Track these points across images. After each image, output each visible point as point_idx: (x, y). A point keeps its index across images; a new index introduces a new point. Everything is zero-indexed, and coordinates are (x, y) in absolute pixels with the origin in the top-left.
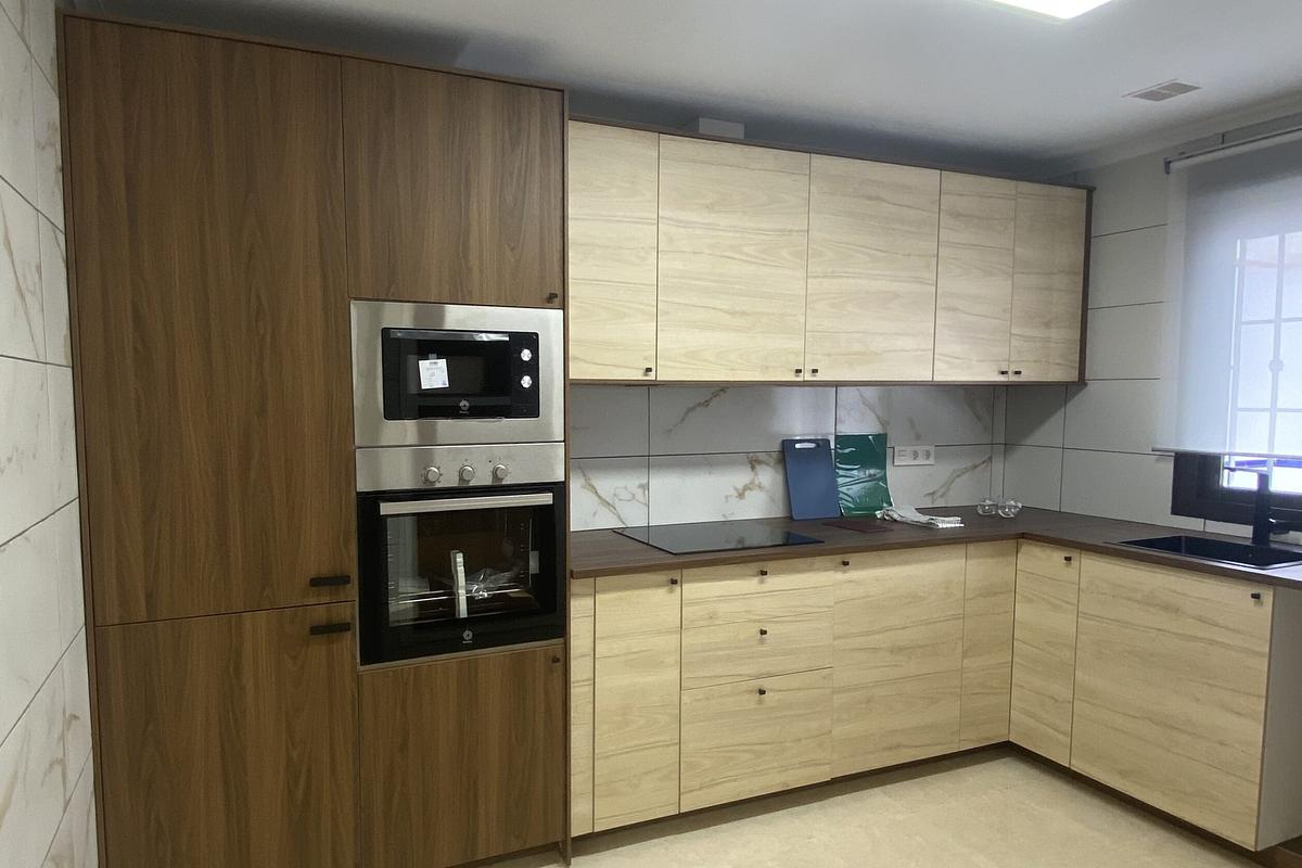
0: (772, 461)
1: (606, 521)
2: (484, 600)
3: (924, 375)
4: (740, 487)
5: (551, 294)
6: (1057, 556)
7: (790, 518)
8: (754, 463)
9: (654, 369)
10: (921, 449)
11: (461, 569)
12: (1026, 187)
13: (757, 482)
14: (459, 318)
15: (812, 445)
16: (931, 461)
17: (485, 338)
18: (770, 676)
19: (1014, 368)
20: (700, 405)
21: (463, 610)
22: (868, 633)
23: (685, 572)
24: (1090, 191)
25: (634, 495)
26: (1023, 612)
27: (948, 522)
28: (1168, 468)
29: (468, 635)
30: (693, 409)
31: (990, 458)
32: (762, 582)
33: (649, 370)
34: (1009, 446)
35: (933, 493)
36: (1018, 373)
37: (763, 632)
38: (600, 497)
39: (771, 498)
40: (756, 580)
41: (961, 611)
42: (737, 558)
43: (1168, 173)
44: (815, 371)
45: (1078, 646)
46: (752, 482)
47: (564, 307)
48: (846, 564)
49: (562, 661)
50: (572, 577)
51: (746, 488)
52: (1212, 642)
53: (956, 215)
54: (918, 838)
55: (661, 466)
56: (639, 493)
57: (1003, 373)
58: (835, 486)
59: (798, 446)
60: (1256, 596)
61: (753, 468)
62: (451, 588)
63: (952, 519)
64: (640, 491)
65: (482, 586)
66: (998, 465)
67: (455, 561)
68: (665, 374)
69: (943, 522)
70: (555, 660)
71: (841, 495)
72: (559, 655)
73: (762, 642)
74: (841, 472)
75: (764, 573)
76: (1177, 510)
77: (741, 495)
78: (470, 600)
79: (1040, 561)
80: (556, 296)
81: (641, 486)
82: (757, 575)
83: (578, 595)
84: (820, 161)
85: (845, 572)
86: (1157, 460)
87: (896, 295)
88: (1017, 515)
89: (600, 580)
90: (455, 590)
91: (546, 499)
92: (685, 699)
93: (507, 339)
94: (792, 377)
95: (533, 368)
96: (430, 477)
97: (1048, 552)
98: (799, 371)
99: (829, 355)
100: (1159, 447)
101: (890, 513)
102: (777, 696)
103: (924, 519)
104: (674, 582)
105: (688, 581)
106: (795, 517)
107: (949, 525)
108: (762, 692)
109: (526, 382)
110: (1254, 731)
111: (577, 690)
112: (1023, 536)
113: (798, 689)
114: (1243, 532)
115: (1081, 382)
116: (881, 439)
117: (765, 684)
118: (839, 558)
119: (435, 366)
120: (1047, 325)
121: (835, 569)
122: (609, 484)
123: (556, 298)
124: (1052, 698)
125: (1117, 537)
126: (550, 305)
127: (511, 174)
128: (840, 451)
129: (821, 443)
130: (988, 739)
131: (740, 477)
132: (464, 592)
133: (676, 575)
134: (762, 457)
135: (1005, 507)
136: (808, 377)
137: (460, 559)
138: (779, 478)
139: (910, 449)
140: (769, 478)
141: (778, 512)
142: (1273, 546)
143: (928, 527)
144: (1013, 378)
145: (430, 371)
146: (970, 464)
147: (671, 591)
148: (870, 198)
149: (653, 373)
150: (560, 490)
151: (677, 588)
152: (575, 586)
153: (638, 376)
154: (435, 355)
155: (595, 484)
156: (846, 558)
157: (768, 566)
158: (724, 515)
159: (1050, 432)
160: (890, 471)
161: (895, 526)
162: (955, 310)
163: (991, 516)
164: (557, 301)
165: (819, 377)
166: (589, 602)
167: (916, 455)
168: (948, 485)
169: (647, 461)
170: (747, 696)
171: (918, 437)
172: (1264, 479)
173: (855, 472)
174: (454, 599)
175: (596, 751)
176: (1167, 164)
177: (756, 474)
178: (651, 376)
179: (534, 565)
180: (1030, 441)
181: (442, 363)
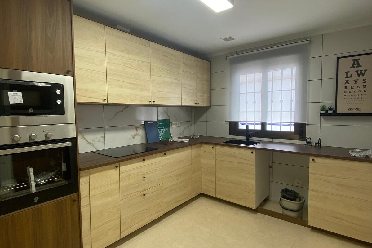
0: (142, 128)
1: (90, 149)
2: (44, 184)
3: (179, 104)
4: (133, 135)
5: (68, 71)
6: (211, 147)
7: (147, 143)
8: (137, 128)
9: (107, 99)
10: (177, 123)
11: (32, 174)
12: (198, 59)
13: (138, 134)
14: (27, 76)
15: (152, 123)
16: (180, 126)
17: (40, 84)
18: (146, 190)
19: (197, 103)
20: (120, 111)
21: (34, 189)
22: (171, 172)
23: (120, 163)
24: (210, 62)
25: (100, 140)
26: (204, 161)
27: (186, 141)
28: (228, 125)
29: (36, 199)
30: (118, 113)
31: (192, 124)
32: (144, 163)
33: (105, 99)
34: (195, 122)
35: (180, 134)
36: (198, 104)
37: (144, 177)
38: (87, 141)
39: (142, 138)
40: (142, 162)
41: (191, 163)
42: (136, 157)
43: (226, 59)
44: (154, 102)
45: (216, 168)
46: (136, 134)
47: (73, 75)
48: (165, 154)
49: (78, 200)
50: (80, 170)
51: (135, 135)
52: (244, 163)
53: (185, 64)
54: (187, 226)
55: (108, 130)
56: (102, 140)
57: (196, 104)
58: (158, 133)
59: (149, 123)
60: (252, 152)
61: (137, 129)
62: (28, 181)
63: (187, 140)
64: (102, 138)
65: (42, 179)
66: (193, 126)
67: (29, 171)
68: (110, 101)
69: (185, 141)
70: (75, 201)
71: (160, 136)
72: (76, 199)
73: (144, 180)
74: (159, 129)
75: (144, 160)
76: (230, 134)
77: (133, 138)
78: (37, 185)
79: (207, 148)
80: (70, 71)
81: (102, 137)
82: (142, 161)
83: (83, 177)
84: (152, 44)
85: (165, 157)
86: (226, 124)
87: (172, 83)
88: (199, 138)
89: (91, 170)
90: (29, 182)
91: (69, 144)
92: (121, 203)
93: (50, 86)
94: (148, 103)
95: (62, 96)
96: (15, 139)
97: (208, 146)
98: (150, 102)
99: (157, 97)
100: (226, 120)
101: (172, 139)
102: (149, 195)
103: (181, 140)
104: (117, 167)
105: (121, 166)
106: (149, 143)
107: (187, 141)
108: (144, 195)
109: (59, 102)
110: (253, 182)
111: (84, 209)
112: (203, 143)
113: (154, 192)
114: (244, 138)
115: (210, 106)
116: (168, 120)
117: (145, 192)
118: (163, 153)
119: (15, 95)
120: (203, 93)
121: (162, 156)
122: (90, 137)
123: (71, 72)
124: (211, 181)
125: (222, 141)
126: (67, 75)
127: (50, 26)
128: (159, 124)
129: (154, 122)
130: (197, 193)
131: (134, 132)
132: (34, 182)
133: (118, 165)
134: (139, 126)
135: (197, 136)
136: (152, 103)
137: (31, 170)
138: (144, 132)
139: (175, 123)
140: (141, 132)
141: (144, 141)
142: (250, 141)
143: (182, 142)
144: (197, 105)
145: (14, 97)
146: (187, 126)
147: (116, 170)
148: (165, 56)
149: (106, 101)
150: (74, 141)
151: (118, 169)
152: (81, 173)
153: (101, 101)
154: (16, 90)
155: (86, 138)
156: (165, 153)
157: (145, 158)
158: (129, 144)
159: (204, 118)
160: (171, 128)
161: (174, 143)
162: (185, 88)
163: (194, 138)
164: (70, 73)
165: (155, 103)
166: (87, 178)
167: (176, 124)
168: (183, 131)
169: (104, 129)
170: (140, 197)
171: (177, 120)
172: (247, 126)
173: (163, 129)
174: (29, 186)
175: (91, 228)
176: (226, 57)
177: (137, 131)
178: (106, 102)
179: (64, 168)
180: (199, 120)
181: (20, 94)
